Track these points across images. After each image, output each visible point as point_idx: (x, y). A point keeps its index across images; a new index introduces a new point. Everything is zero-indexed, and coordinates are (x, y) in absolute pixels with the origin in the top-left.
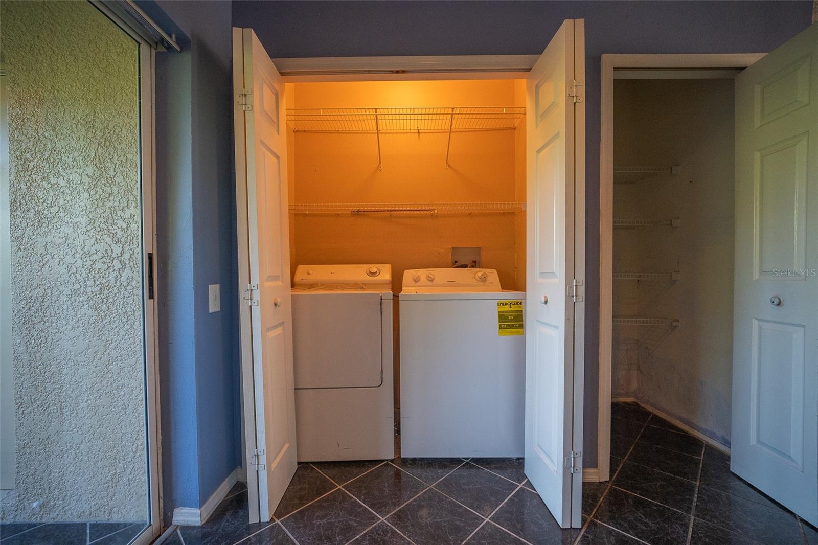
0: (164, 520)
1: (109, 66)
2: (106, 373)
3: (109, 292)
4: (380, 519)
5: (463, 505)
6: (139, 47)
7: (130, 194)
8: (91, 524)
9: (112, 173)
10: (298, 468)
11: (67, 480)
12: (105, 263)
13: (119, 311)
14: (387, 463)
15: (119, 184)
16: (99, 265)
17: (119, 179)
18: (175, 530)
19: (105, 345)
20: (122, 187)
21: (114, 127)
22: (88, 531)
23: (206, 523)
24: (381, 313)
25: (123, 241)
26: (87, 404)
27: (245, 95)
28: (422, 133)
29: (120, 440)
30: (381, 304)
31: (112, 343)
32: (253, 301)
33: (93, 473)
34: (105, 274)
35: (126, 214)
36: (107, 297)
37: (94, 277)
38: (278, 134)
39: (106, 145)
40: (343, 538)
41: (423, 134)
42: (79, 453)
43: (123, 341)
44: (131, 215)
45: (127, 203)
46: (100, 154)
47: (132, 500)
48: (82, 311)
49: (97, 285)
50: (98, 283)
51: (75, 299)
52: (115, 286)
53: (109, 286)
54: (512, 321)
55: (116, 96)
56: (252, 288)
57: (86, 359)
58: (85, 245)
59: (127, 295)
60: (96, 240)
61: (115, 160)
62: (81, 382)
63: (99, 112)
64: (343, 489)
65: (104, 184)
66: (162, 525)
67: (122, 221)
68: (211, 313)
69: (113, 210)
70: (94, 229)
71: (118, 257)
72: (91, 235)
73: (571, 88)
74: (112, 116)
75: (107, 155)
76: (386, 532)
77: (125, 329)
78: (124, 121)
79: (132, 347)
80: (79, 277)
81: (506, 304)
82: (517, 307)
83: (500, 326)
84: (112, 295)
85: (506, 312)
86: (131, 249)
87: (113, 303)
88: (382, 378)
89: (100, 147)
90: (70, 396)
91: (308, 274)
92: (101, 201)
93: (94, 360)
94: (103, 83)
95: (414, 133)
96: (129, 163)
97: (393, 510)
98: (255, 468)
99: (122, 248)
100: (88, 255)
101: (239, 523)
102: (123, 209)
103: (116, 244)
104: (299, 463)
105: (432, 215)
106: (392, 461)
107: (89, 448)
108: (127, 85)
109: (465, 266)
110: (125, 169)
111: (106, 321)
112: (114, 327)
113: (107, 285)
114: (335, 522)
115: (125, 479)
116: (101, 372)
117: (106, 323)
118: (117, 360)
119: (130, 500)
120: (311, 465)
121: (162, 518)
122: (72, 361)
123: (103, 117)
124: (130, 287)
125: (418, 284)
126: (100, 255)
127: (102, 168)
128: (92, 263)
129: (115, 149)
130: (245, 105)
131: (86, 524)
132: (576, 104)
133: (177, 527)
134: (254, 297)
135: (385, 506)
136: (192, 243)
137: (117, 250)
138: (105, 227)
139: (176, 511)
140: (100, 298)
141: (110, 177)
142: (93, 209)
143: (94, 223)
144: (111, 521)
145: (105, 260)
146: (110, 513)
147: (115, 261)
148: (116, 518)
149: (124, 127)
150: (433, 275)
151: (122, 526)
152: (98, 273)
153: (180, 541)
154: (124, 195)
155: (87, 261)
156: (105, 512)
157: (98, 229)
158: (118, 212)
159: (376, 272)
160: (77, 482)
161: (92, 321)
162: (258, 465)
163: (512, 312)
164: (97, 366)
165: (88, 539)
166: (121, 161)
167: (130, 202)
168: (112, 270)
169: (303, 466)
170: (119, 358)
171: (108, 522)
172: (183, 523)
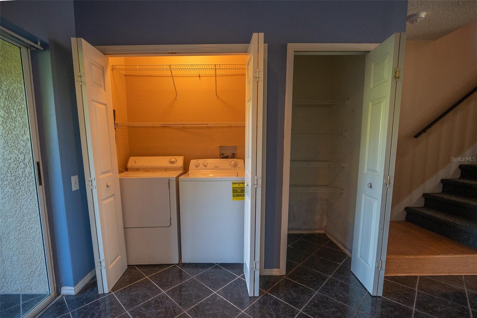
0: (57, 292)
1: (6, 53)
2: (22, 221)
3: (19, 180)
4: (163, 292)
5: (206, 286)
6: (20, 50)
7: (25, 127)
8: (22, 295)
9: (14, 115)
10: (128, 268)
11: (8, 274)
12: (16, 164)
13: (26, 190)
14: (174, 266)
15: (19, 121)
16: (12, 165)
17: (19, 119)
18: (63, 297)
19: (20, 207)
20: (21, 123)
21: (12, 89)
22: (21, 298)
23: (78, 293)
24: (169, 188)
25: (25, 153)
26: (14, 237)
27: (81, 76)
28: (201, 76)
29: (33, 254)
30: (169, 183)
31: (24, 206)
32: (93, 186)
33: (21, 270)
34: (16, 170)
35: (24, 138)
36: (19, 182)
37: (11, 172)
38: (105, 91)
39: (9, 100)
40: (142, 300)
41: (203, 77)
42: (12, 261)
43: (30, 205)
44: (27, 139)
45: (24, 132)
46: (6, 105)
47: (42, 283)
48: (6, 190)
49: (13, 176)
50: (13, 175)
51: (2, 183)
52: (22, 177)
53: (19, 177)
54: (239, 193)
55: (11, 72)
56: (92, 180)
57: (11, 214)
58: (4, 155)
59: (29, 181)
60: (10, 152)
61: (15, 108)
62: (10, 226)
63: (3, 81)
64: (149, 278)
65: (11, 121)
66: (56, 295)
67: (22, 142)
68: (74, 191)
69: (17, 136)
70: (8, 146)
71: (22, 161)
72: (6, 149)
73: (256, 73)
74: (11, 83)
75: (10, 105)
76: (163, 297)
77: (30, 199)
78: (18, 86)
79: (35, 208)
80: (3, 172)
81: (237, 183)
82: (242, 185)
83: (233, 195)
84: (21, 181)
85: (237, 188)
86: (29, 157)
87: (23, 185)
88: (171, 222)
89: (6, 100)
90: (5, 233)
91: (136, 162)
92: (10, 131)
93: (15, 214)
94: (4, 64)
95: (197, 76)
96: (23, 110)
97: (170, 288)
98: (100, 268)
99: (24, 156)
100: (6, 160)
101: (94, 293)
102: (22, 135)
103: (20, 154)
104: (128, 266)
105: (208, 127)
106: (177, 264)
107: (17, 258)
108: (17, 65)
109: (227, 157)
110: (21, 113)
111: (20, 195)
112: (24, 198)
113: (18, 176)
114: (140, 293)
115: (37, 273)
116: (20, 221)
117: (20, 196)
118: (27, 215)
119: (41, 283)
120: (135, 266)
121: (56, 291)
122: (4, 215)
123: (6, 83)
124: (30, 177)
125: (198, 168)
126: (13, 160)
127: (9, 112)
128: (9, 164)
129: (15, 102)
130: (81, 82)
131: (20, 295)
132: (259, 82)
133: (63, 296)
134: (93, 184)
135: (167, 286)
136: (59, 156)
137: (22, 157)
138: (14, 145)
139: (62, 288)
140: (15, 183)
141: (14, 118)
142: (6, 135)
143: (8, 143)
144: (32, 293)
145: (16, 163)
146: (31, 290)
147: (21, 163)
148: (34, 292)
149: (18, 89)
150: (206, 163)
151: (38, 295)
152: (13, 170)
153: (64, 301)
154: (22, 127)
155: (6, 163)
156: (29, 289)
157: (10, 146)
158: (20, 137)
159: (174, 161)
160: (13, 275)
161: (12, 195)
162: (101, 266)
163: (240, 187)
164: (17, 218)
165: (21, 301)
166: (19, 109)
167: (26, 132)
168: (20, 168)
169: (130, 267)
170: (28, 214)
171: (31, 294)
172: (67, 294)
